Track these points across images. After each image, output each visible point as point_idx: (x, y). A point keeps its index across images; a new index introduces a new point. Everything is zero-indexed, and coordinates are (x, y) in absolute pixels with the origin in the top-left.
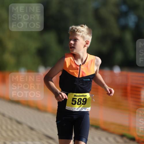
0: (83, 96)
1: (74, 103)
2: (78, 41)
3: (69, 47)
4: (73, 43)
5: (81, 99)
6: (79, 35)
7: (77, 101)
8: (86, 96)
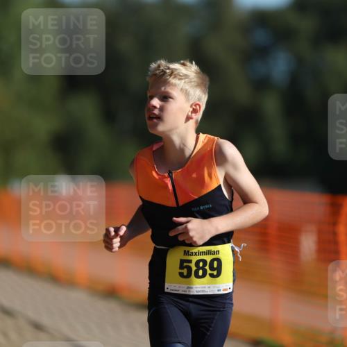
0: (209, 253)
1: (185, 274)
2: (171, 100)
3: (147, 116)
4: (158, 106)
5: (204, 262)
6: (175, 85)
7: (194, 268)
8: (218, 252)
